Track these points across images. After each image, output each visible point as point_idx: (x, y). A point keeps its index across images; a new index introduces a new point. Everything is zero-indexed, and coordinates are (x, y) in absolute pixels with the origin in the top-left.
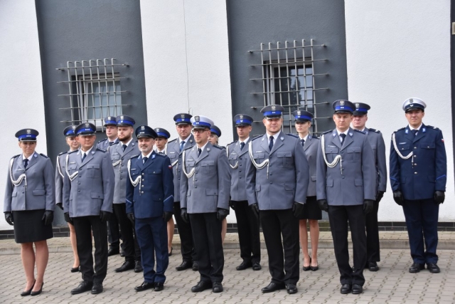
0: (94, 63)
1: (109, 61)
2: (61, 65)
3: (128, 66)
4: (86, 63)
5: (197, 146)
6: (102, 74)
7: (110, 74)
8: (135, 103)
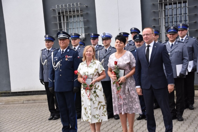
0: (70, 5)
1: (77, 4)
2: (53, 7)
3: (87, 7)
4: (66, 6)
5: (105, 48)
6: (74, 11)
7: (78, 11)
8: (91, 26)
